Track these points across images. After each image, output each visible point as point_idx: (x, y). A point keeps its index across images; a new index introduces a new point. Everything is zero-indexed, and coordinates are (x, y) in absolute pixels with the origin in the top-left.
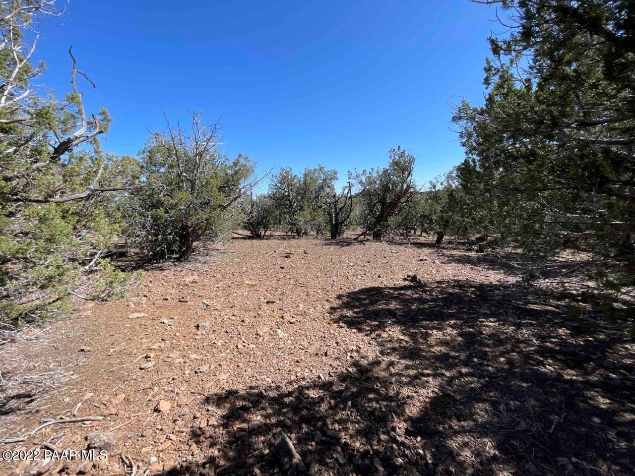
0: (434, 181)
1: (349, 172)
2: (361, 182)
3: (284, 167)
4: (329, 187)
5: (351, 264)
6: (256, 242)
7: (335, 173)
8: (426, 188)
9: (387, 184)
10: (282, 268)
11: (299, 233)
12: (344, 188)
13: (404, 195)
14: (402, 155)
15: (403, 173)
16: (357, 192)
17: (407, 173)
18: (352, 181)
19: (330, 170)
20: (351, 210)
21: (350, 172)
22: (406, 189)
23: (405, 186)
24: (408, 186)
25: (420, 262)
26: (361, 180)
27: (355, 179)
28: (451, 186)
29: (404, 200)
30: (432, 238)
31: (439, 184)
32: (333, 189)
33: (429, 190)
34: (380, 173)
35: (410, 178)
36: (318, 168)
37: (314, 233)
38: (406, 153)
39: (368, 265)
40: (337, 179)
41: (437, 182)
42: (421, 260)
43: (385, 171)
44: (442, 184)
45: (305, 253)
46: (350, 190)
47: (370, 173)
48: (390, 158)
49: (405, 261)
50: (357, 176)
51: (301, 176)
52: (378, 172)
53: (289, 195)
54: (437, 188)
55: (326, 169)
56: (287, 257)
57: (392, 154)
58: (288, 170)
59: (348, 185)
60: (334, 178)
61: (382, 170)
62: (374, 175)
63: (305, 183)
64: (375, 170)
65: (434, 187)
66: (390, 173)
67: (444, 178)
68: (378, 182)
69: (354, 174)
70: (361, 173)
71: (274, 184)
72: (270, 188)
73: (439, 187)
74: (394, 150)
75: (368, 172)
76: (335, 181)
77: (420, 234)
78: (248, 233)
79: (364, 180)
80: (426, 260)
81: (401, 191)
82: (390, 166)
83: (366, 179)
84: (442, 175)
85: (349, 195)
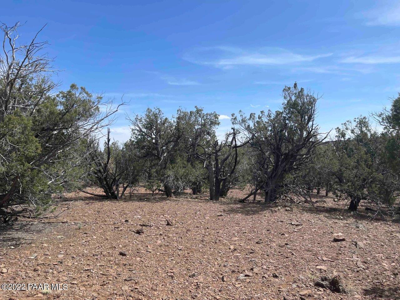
0: (342, 128)
1: (233, 115)
2: (248, 128)
3: (150, 108)
4: (208, 134)
5: (232, 247)
6: (108, 204)
7: (216, 116)
8: (333, 136)
9: (282, 131)
10: (122, 254)
11: (168, 193)
12: (228, 135)
13: (304, 145)
14: (300, 94)
15: (302, 118)
16: (244, 140)
17: (306, 117)
18: (237, 127)
19: (209, 112)
20: (236, 163)
21: (235, 116)
22: (306, 137)
23: (305, 133)
24: (309, 133)
25: (335, 244)
26: (249, 126)
27: (240, 124)
28: (366, 134)
29: (304, 151)
30: (345, 203)
31: (349, 132)
32: (214, 136)
33: (336, 139)
34: (272, 118)
35: (311, 123)
36: (194, 110)
37: (189, 191)
38: (305, 92)
39: (257, 248)
40: (219, 124)
41: (347, 129)
42: (336, 240)
43: (278, 114)
44: (353, 132)
45: (168, 224)
46: (234, 138)
47: (259, 118)
48: (285, 98)
49: (313, 241)
50: (243, 121)
51: (173, 119)
52: (270, 117)
53: (156, 143)
54: (347, 137)
55: (205, 112)
56: (138, 232)
57: (287, 93)
58: (157, 111)
59: (232, 131)
60: (215, 123)
61: (275, 114)
62: (265, 119)
63: (177, 128)
64: (266, 114)
65: (343, 135)
66: (285, 117)
67: (354, 124)
68: (270, 128)
69: (239, 119)
70: (248, 117)
71: (138, 128)
72: (134, 133)
73: (349, 135)
74: (289, 88)
75: (257, 116)
76: (217, 126)
77: (325, 194)
78: (100, 191)
79: (252, 125)
80: (343, 240)
81: (299, 140)
82: (285, 108)
83: (254, 125)
84: (352, 120)
85: (234, 143)
